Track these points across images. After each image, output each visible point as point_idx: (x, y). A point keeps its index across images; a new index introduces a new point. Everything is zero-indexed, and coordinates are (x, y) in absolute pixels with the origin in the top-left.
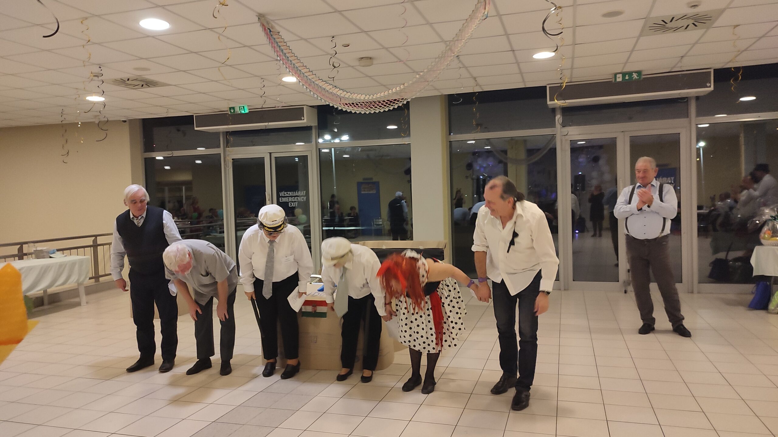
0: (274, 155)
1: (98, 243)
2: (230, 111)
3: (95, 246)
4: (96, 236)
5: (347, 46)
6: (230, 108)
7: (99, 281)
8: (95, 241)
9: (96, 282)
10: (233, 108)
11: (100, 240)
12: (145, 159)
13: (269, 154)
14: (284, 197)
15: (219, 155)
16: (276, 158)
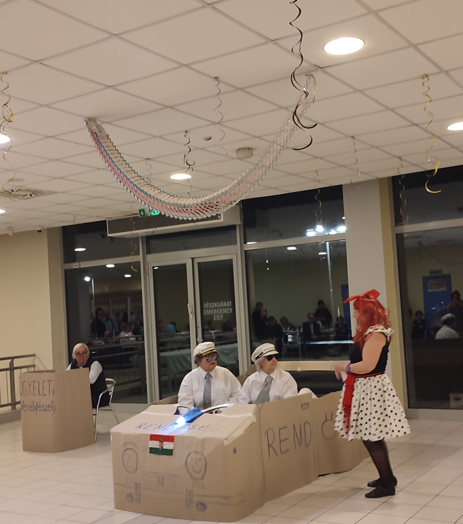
0: (196, 261)
1: (15, 365)
2: (141, 215)
3: (12, 369)
4: (12, 358)
5: (209, 139)
6: (140, 211)
7: (15, 408)
8: (11, 364)
9: (12, 409)
10: (143, 210)
11: (17, 362)
12: (66, 271)
13: (191, 259)
14: (208, 309)
15: (139, 262)
16: (199, 264)
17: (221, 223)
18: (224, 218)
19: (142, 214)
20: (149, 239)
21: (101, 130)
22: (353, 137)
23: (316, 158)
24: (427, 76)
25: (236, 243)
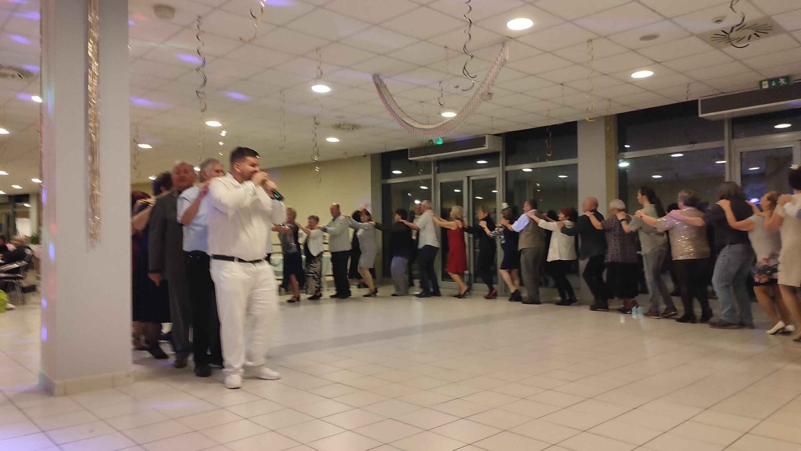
0: (470, 179)
6: (430, 141)
10: (432, 141)
12: (383, 185)
13: (467, 177)
15: (431, 180)
16: (473, 181)
17: (485, 150)
18: (489, 146)
19: (431, 143)
20: (439, 162)
21: (381, 81)
22: (562, 84)
23: (543, 100)
24: (591, 40)
25: (498, 165)
